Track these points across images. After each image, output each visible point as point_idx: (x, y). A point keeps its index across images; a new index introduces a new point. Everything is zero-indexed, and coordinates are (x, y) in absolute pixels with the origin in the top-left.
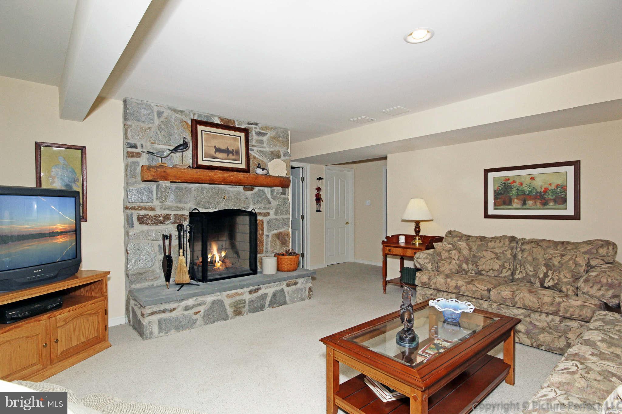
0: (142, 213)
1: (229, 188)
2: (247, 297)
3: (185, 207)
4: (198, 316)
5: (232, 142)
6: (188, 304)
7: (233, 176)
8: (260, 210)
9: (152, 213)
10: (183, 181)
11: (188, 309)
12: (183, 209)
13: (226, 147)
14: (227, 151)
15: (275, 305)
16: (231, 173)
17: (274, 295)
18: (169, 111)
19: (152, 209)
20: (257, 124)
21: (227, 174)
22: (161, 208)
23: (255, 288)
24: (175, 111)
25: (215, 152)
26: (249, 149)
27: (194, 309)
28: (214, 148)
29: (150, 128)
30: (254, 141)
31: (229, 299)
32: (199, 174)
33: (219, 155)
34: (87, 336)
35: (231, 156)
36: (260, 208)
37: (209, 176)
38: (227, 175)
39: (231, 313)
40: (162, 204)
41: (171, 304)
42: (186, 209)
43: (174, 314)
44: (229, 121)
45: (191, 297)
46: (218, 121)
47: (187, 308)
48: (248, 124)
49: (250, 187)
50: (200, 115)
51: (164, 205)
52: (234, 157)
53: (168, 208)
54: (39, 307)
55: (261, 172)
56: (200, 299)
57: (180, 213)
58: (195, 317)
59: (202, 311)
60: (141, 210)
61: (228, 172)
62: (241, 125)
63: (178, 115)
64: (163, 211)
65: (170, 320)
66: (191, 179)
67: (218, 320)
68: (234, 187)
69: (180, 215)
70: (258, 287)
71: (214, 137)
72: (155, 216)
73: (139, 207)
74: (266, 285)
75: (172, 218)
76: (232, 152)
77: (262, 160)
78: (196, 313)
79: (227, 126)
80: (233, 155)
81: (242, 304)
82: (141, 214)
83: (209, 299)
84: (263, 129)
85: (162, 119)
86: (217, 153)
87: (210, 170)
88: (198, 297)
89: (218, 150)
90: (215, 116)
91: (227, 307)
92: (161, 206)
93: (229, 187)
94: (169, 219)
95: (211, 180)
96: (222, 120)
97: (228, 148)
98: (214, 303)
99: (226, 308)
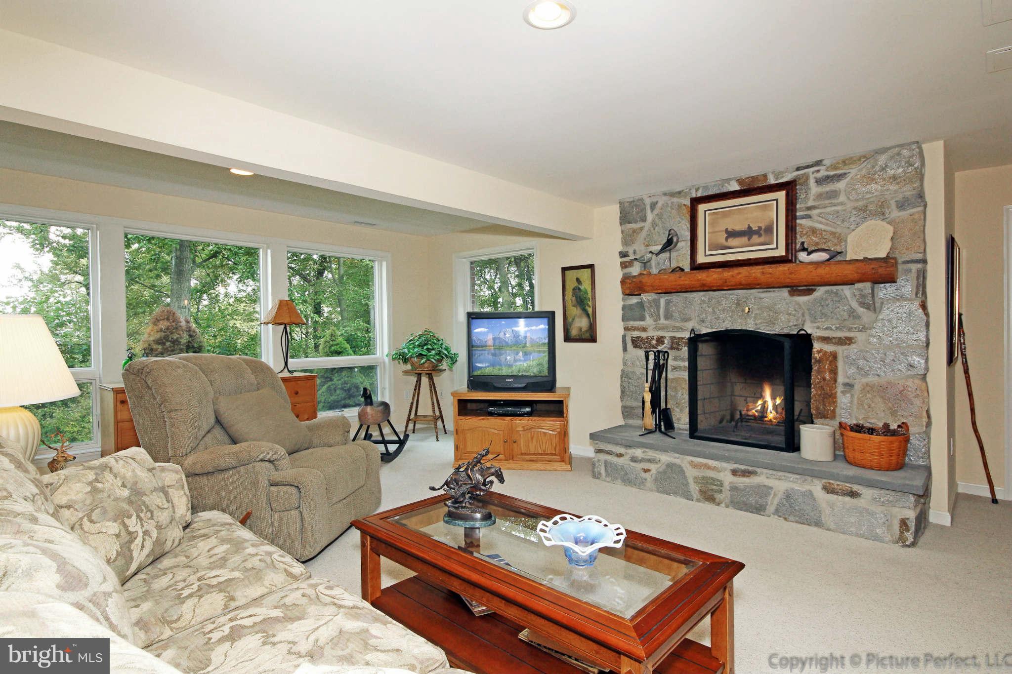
0: (636, 334)
1: (757, 294)
2: (727, 479)
3: (684, 326)
4: (647, 475)
5: (758, 214)
6: (635, 455)
7: (739, 273)
8: (827, 331)
9: (644, 335)
10: (664, 291)
11: (635, 461)
12: (681, 329)
13: (747, 226)
14: (749, 233)
15: (791, 518)
16: (735, 271)
17: (788, 496)
18: (665, 198)
19: (644, 329)
20: (818, 163)
21: (729, 272)
22: (655, 328)
23: (743, 467)
24: (672, 195)
25: (727, 239)
26: (796, 216)
27: (642, 464)
28: (724, 233)
29: (641, 229)
30: (812, 198)
31: (694, 470)
32: (683, 278)
33: (733, 242)
34: (544, 448)
35: (755, 239)
36: (827, 329)
37: (699, 280)
38: (727, 274)
39: (697, 492)
40: (655, 323)
41: (618, 448)
42: (686, 330)
43: (620, 461)
44: (754, 179)
45: (638, 447)
46: (735, 187)
47: (634, 459)
48: (798, 169)
49: (805, 288)
50: (706, 188)
51: (658, 324)
52: (762, 239)
53: (662, 329)
54: (511, 411)
55: (805, 258)
56: (651, 454)
57: (678, 335)
58: (643, 475)
59: (654, 471)
60: (634, 330)
61: (732, 269)
62: (782, 177)
63: (675, 200)
64: (656, 332)
65: (615, 466)
66: (673, 287)
67: (675, 493)
68: (770, 291)
69: (679, 338)
70: (750, 468)
71: (725, 215)
72: (647, 338)
73: (632, 327)
74: (771, 472)
75: (666, 341)
76: (758, 233)
77: (834, 230)
78: (646, 471)
79: (750, 189)
80: (760, 235)
81: (715, 485)
82: (634, 336)
83: (665, 458)
84: (836, 168)
85: (656, 211)
86: (730, 240)
87: (701, 271)
88: (647, 450)
89: (731, 234)
90: (728, 181)
91: (691, 481)
92: (654, 326)
93: (759, 292)
94: (663, 343)
95: (704, 285)
96: (740, 181)
97: (749, 227)
98: (670, 466)
99: (689, 481)
